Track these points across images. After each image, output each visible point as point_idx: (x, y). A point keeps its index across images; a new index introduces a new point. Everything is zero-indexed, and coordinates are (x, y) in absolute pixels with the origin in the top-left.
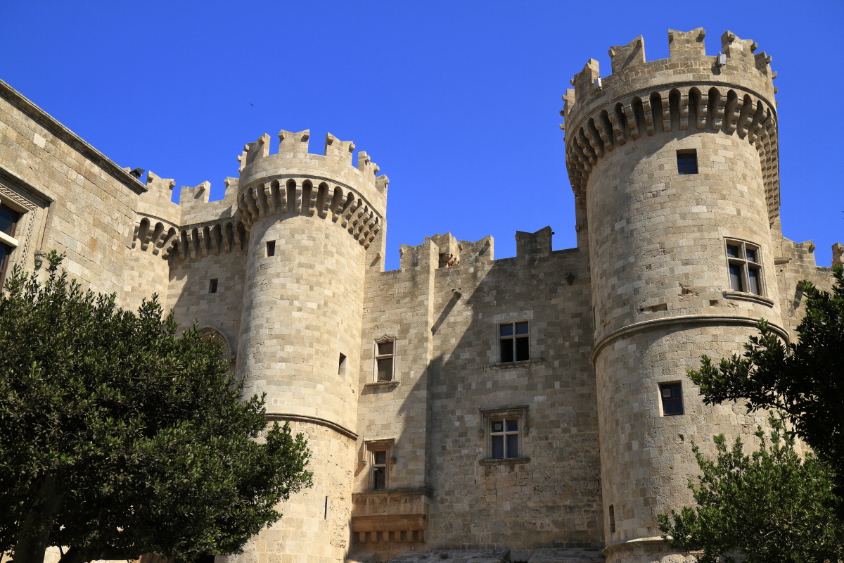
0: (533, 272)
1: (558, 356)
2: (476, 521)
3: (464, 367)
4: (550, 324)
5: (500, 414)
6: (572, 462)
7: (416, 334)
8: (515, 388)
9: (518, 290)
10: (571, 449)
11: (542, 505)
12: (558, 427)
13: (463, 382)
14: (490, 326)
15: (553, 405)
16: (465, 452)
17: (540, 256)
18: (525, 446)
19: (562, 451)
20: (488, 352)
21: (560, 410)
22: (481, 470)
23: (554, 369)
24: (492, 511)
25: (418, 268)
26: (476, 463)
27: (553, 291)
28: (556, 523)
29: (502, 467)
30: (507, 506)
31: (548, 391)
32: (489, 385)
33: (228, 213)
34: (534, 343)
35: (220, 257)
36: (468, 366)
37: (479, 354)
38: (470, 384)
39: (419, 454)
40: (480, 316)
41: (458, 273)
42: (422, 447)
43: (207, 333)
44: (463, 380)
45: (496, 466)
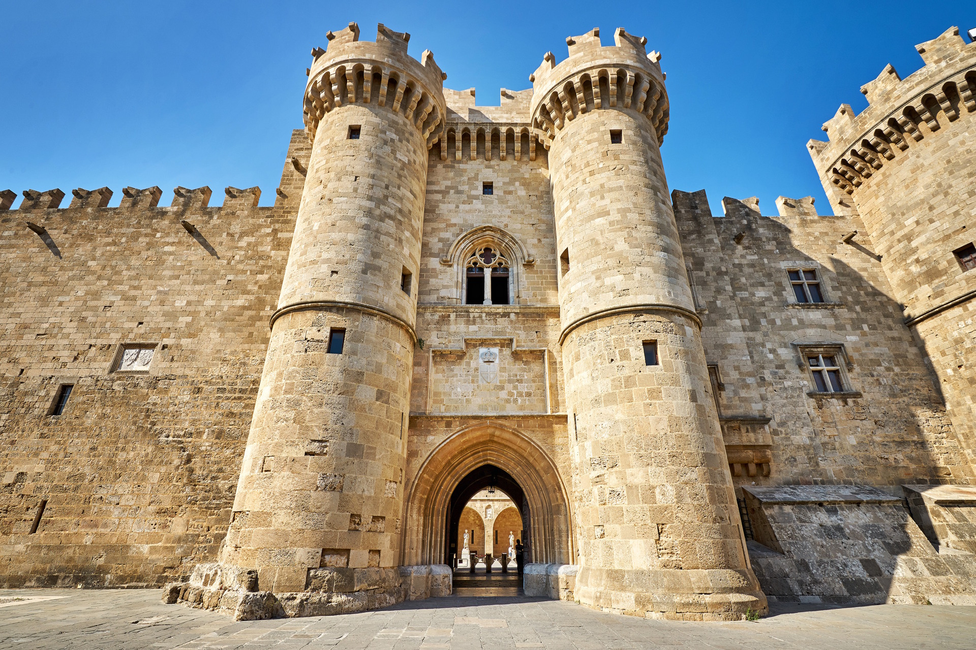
1: (858, 303)
2: (822, 455)
3: (762, 304)
5: (815, 350)
6: (905, 399)
8: (824, 327)
9: (797, 243)
10: (900, 387)
11: (889, 440)
12: (880, 365)
13: (765, 317)
14: (779, 271)
15: (867, 345)
16: (788, 384)
17: (809, 218)
18: (852, 380)
19: (891, 388)
20: (784, 292)
21: (877, 350)
22: (812, 402)
23: (857, 313)
24: (837, 445)
26: (804, 396)
27: (832, 247)
28: (911, 459)
29: (834, 401)
30: (852, 440)
31: (858, 332)
32: (795, 322)
33: (507, 119)
34: (830, 289)
35: (492, 163)
36: (766, 303)
37: (775, 294)
38: (774, 320)
39: (749, 382)
40: (766, 261)
41: (732, 223)
42: (751, 375)
43: (488, 232)
44: (764, 315)
45: (826, 399)
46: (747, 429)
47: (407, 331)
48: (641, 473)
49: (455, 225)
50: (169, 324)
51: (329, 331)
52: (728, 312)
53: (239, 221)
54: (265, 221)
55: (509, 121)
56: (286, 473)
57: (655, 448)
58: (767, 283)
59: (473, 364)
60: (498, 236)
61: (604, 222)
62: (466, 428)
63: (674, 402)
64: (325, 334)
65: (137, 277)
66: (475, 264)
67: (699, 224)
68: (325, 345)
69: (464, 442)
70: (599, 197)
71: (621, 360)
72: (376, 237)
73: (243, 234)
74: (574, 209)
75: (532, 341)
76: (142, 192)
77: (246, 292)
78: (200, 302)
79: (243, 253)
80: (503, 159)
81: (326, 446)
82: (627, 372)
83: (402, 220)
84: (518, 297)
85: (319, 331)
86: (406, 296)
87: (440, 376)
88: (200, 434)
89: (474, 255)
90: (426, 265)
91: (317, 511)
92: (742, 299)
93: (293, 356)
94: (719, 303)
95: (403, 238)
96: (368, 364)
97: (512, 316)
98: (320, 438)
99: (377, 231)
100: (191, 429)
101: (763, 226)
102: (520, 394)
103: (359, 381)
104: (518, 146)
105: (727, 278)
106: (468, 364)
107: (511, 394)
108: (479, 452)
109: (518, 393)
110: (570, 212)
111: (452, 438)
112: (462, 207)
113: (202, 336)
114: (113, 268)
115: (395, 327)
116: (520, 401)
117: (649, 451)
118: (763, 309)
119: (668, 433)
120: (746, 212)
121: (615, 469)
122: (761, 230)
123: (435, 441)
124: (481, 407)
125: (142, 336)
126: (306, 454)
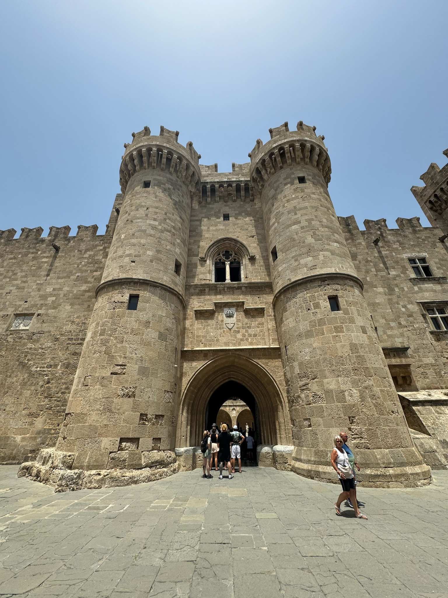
0: (418, 236)
3: (394, 279)
4: (440, 259)
5: (431, 305)
7: (363, 259)
8: (435, 291)
9: (412, 243)
14: (402, 259)
17: (417, 229)
20: (407, 272)
22: (433, 337)
25: (351, 227)
26: (428, 334)
27: (434, 246)
32: (416, 289)
33: (236, 178)
34: (435, 268)
35: (228, 204)
36: (397, 278)
37: (402, 273)
38: (403, 288)
39: (392, 325)
40: (394, 254)
41: (371, 233)
42: (393, 321)
43: (227, 242)
44: (397, 285)
45: (442, 335)
46: (394, 355)
47: (179, 298)
48: (334, 382)
49: (208, 238)
50: (42, 302)
51: (128, 296)
52: (375, 284)
53: (85, 243)
54: (99, 243)
55: (238, 180)
56: (98, 387)
57: (342, 364)
58: (396, 267)
59: (220, 318)
60: (233, 243)
61: (298, 227)
62: (216, 357)
63: (352, 334)
64: (126, 298)
65: (26, 276)
66: (220, 260)
67: (352, 234)
68: (126, 305)
69: (216, 366)
70: (293, 214)
71: (315, 309)
72: (159, 242)
73: (87, 250)
74: (278, 223)
75: (256, 303)
76: (31, 230)
77: (87, 282)
78: (60, 289)
79: (86, 260)
80: (235, 201)
81: (125, 368)
82: (319, 316)
83: (175, 232)
84: (246, 277)
85: (122, 296)
86: (178, 277)
87: (200, 326)
88: (56, 366)
89: (219, 254)
90: (191, 261)
91: (117, 411)
92: (382, 277)
93: (106, 312)
94: (368, 278)
95: (176, 243)
96: (153, 316)
97: (243, 289)
98: (121, 363)
99: (160, 238)
100: (52, 363)
101: (390, 234)
102: (250, 335)
103: (148, 327)
104: (243, 193)
105: (372, 264)
106: (218, 317)
107: (244, 335)
108: (225, 373)
109: (248, 334)
110: (276, 224)
111: (208, 364)
112: (211, 228)
113: (60, 308)
114: (13, 271)
115: (170, 294)
116: (250, 340)
117: (338, 367)
118: (395, 282)
119: (351, 354)
120: (379, 227)
121: (316, 380)
122: (389, 237)
123: (197, 366)
124: (226, 344)
125: (26, 309)
126: (112, 374)
